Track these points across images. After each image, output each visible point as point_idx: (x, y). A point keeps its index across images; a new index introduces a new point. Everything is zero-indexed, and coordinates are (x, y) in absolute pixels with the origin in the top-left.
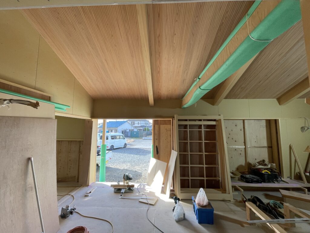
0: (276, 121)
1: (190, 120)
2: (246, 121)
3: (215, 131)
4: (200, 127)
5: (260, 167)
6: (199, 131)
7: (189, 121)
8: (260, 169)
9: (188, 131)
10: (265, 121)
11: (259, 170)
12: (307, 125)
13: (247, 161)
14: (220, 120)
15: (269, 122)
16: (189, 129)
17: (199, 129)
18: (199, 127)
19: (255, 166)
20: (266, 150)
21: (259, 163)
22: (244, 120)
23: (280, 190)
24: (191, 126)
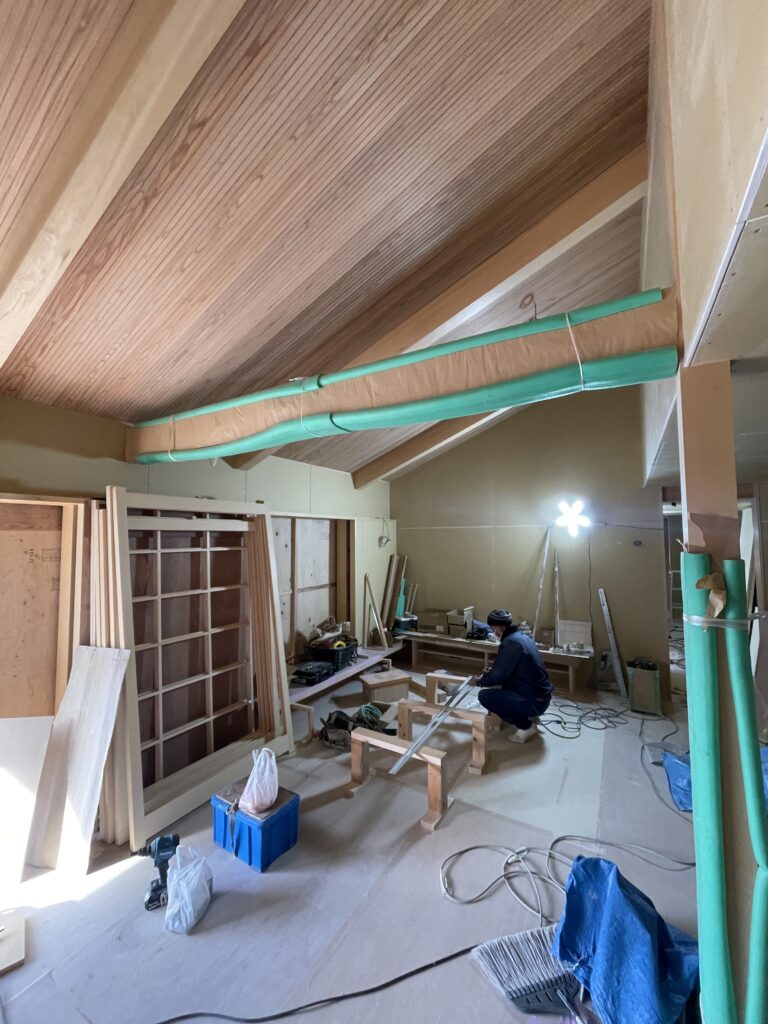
0: (349, 524)
1: (166, 513)
2: (298, 521)
3: (240, 551)
4: (197, 538)
5: (328, 635)
6: (192, 553)
7: (162, 516)
8: (327, 641)
9: (159, 556)
10: (328, 522)
11: (326, 643)
12: (386, 534)
13: (295, 629)
14: (262, 517)
15: (335, 523)
16: (163, 547)
17: (193, 546)
18: (192, 538)
19: (318, 637)
20: (325, 592)
21: (321, 626)
22: (293, 520)
23: (362, 677)
24: (170, 537)
